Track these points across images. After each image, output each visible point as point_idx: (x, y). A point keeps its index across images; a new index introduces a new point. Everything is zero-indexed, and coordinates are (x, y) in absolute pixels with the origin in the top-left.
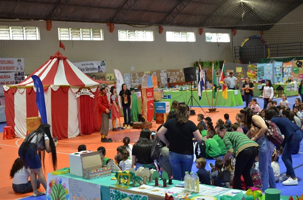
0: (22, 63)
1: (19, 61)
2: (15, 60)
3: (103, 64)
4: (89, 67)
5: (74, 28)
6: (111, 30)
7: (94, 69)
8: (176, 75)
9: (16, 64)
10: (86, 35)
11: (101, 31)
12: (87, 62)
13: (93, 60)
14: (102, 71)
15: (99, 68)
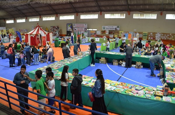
1: (86, 25)
2: (84, 24)
3: (118, 27)
4: (111, 28)
5: (111, 14)
6: (129, 14)
7: (114, 29)
8: (167, 36)
9: (85, 26)
10: (117, 16)
11: (125, 14)
12: (111, 26)
13: (113, 25)
14: (117, 30)
15: (116, 28)
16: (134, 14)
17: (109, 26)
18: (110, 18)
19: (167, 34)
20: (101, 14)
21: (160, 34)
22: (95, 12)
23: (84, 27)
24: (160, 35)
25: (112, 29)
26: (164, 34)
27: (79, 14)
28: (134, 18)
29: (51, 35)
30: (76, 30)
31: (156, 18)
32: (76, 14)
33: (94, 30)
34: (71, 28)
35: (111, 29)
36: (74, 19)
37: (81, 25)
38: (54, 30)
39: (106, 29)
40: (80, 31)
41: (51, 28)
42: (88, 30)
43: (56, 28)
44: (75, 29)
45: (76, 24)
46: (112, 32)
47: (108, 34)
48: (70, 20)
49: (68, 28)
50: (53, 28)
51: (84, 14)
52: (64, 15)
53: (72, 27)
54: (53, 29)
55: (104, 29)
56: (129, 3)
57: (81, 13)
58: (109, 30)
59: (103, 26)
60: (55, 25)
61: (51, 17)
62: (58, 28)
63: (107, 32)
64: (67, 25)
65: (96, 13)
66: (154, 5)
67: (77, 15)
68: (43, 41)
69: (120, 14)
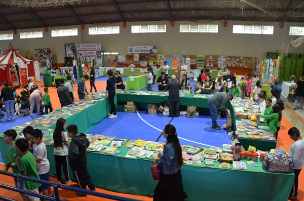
0: (100, 46)
1: (98, 45)
2: (96, 44)
4: (143, 49)
5: (142, 25)
6: (173, 25)
7: (147, 51)
8: (235, 60)
9: (97, 47)
10: (152, 29)
11: (165, 26)
12: (142, 47)
13: (146, 45)
14: (153, 53)
15: (151, 50)
16: (181, 26)
17: (138, 47)
18: (140, 32)
19: (235, 58)
20: (125, 26)
21: (224, 57)
22: (114, 22)
23: (95, 48)
24: (225, 59)
25: (145, 51)
26: (231, 57)
27: (86, 25)
28: (181, 31)
29: (36, 65)
30: (81, 55)
31: (217, 32)
32: (80, 26)
33: (113, 53)
34: (72, 52)
35: (142, 51)
36: (77, 35)
37: (90, 46)
38: (41, 56)
39: (134, 52)
40: (89, 56)
41: (36, 52)
42: (102, 54)
43: (46, 51)
44: (80, 52)
45: (80, 45)
46: (144, 57)
47: (138, 60)
48: (71, 36)
49: (67, 51)
50: (40, 52)
51: (95, 27)
52: (59, 29)
53: (74, 50)
54: (39, 54)
55: (131, 51)
56: (172, 6)
57: (90, 25)
58: (139, 54)
59: (128, 47)
60: (44, 47)
61: (35, 31)
62: (49, 52)
63: (136, 57)
64: (65, 46)
65: (116, 23)
66: (213, 9)
67: (83, 29)
68: (22, 76)
69: (157, 26)
